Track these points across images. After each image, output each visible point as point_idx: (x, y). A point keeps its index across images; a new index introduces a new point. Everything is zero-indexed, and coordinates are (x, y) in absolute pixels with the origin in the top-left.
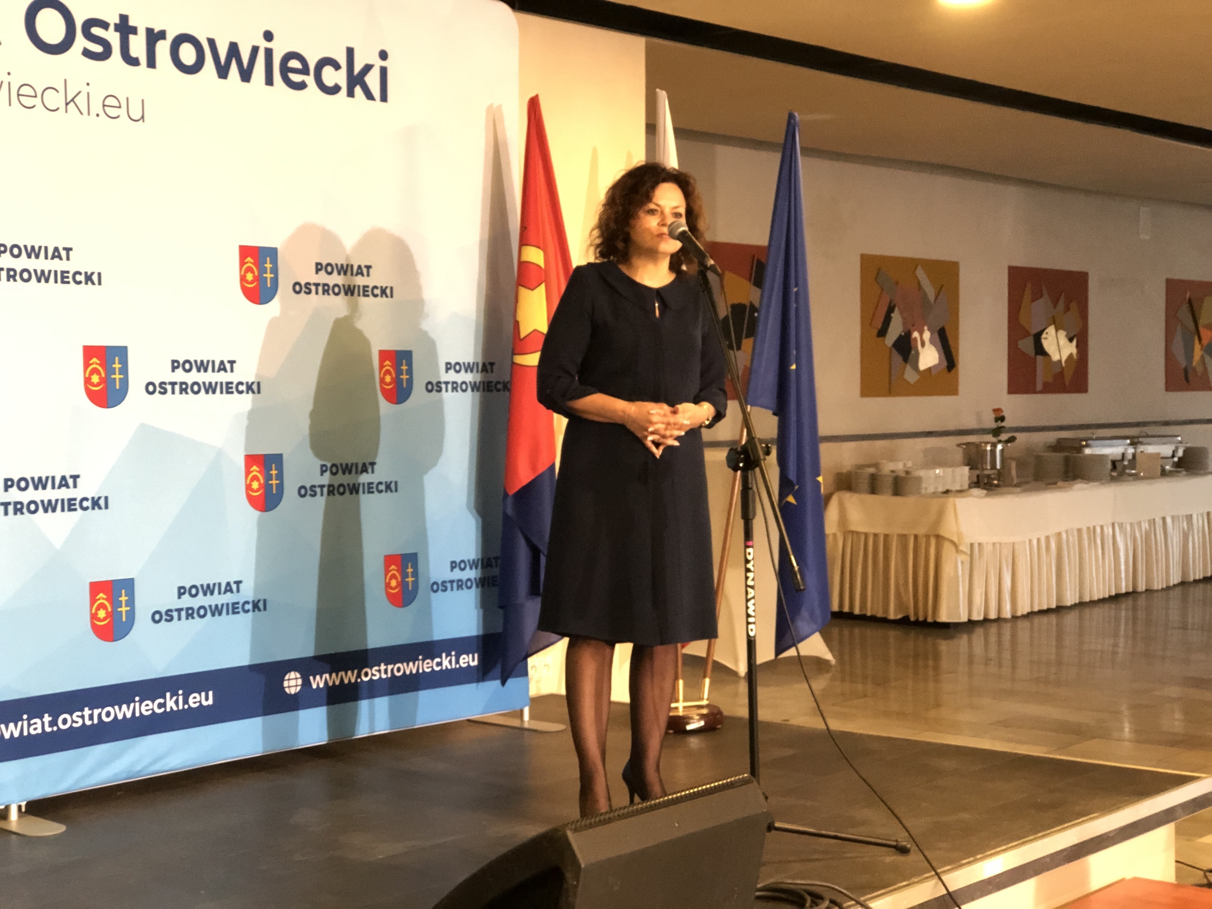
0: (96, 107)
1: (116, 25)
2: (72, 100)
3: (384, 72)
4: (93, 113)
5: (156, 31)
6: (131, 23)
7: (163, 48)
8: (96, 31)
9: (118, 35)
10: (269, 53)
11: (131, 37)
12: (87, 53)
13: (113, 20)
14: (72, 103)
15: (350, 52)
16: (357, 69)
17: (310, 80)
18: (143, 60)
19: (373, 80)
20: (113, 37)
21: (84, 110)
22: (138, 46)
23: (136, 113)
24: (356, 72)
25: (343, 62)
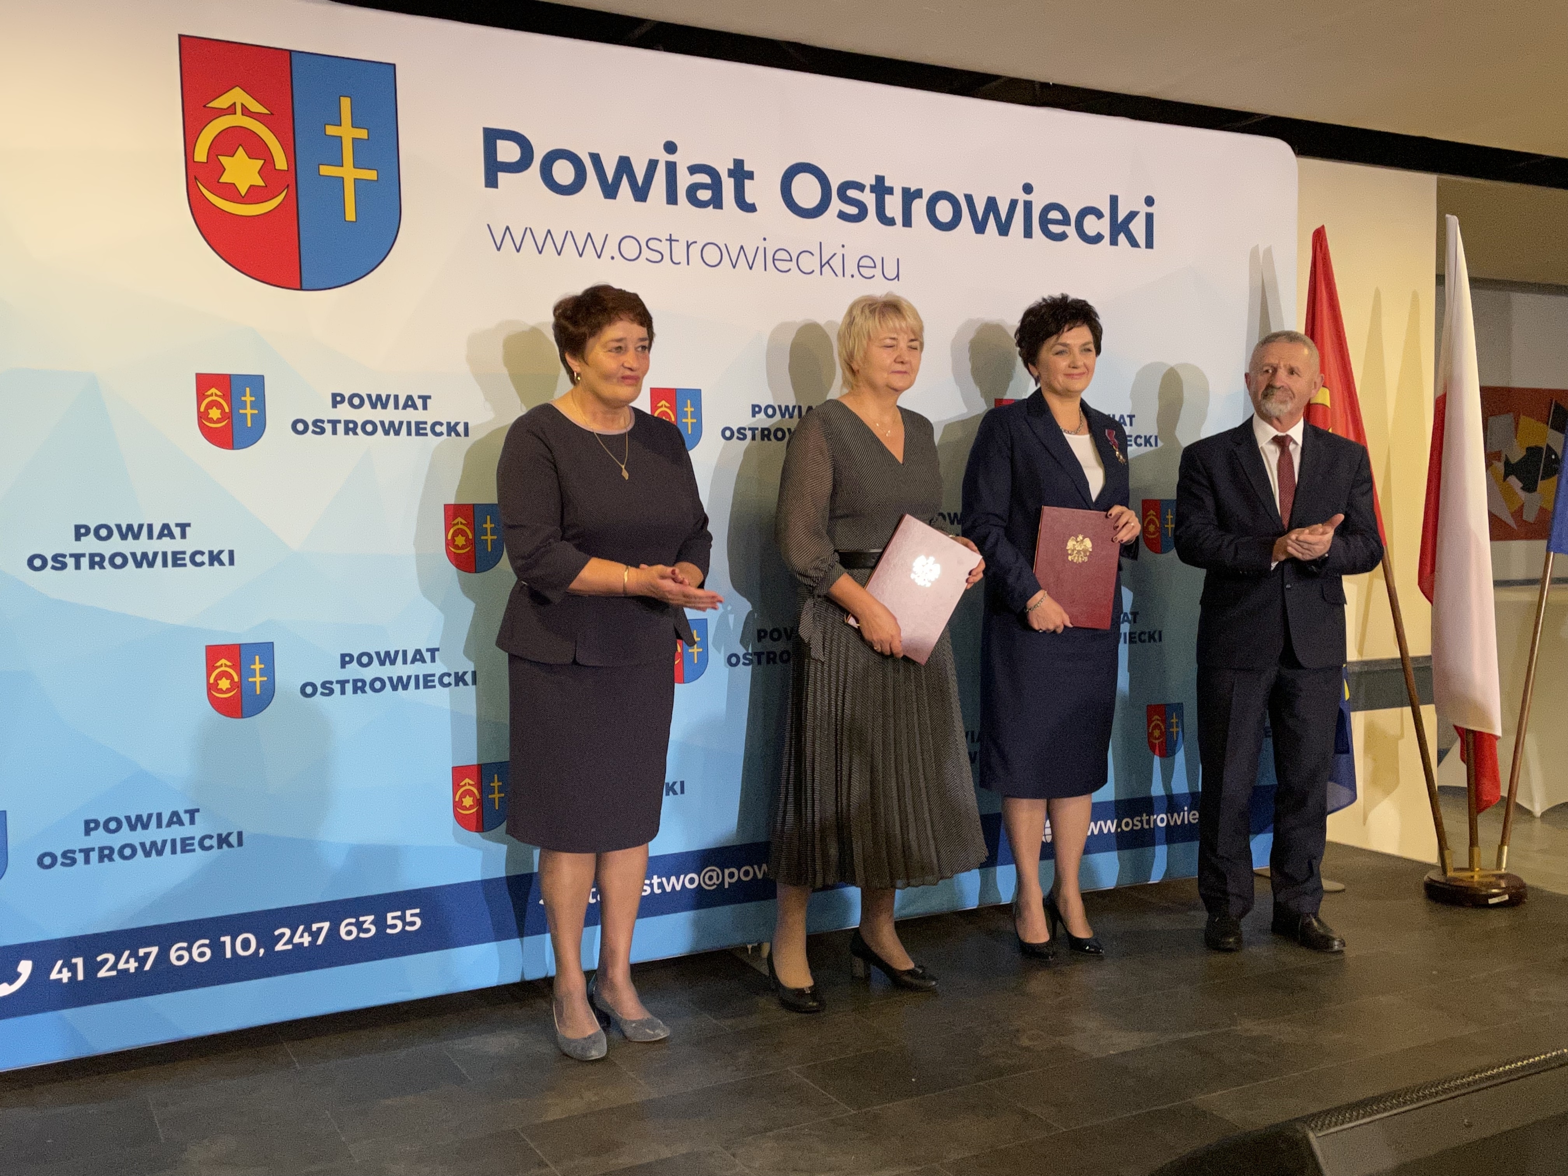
0: (851, 268)
1: (871, 186)
2: (828, 262)
3: (1149, 217)
5: (912, 191)
6: (887, 184)
7: (919, 207)
8: (852, 193)
9: (874, 195)
10: (1028, 205)
11: (887, 197)
12: (842, 216)
13: (869, 181)
14: (827, 265)
15: (1114, 200)
16: (1121, 217)
17: (1071, 230)
18: (899, 220)
19: (1138, 227)
20: (869, 199)
21: (839, 271)
22: (894, 206)
23: (891, 273)
24: (1120, 220)
25: (1106, 211)
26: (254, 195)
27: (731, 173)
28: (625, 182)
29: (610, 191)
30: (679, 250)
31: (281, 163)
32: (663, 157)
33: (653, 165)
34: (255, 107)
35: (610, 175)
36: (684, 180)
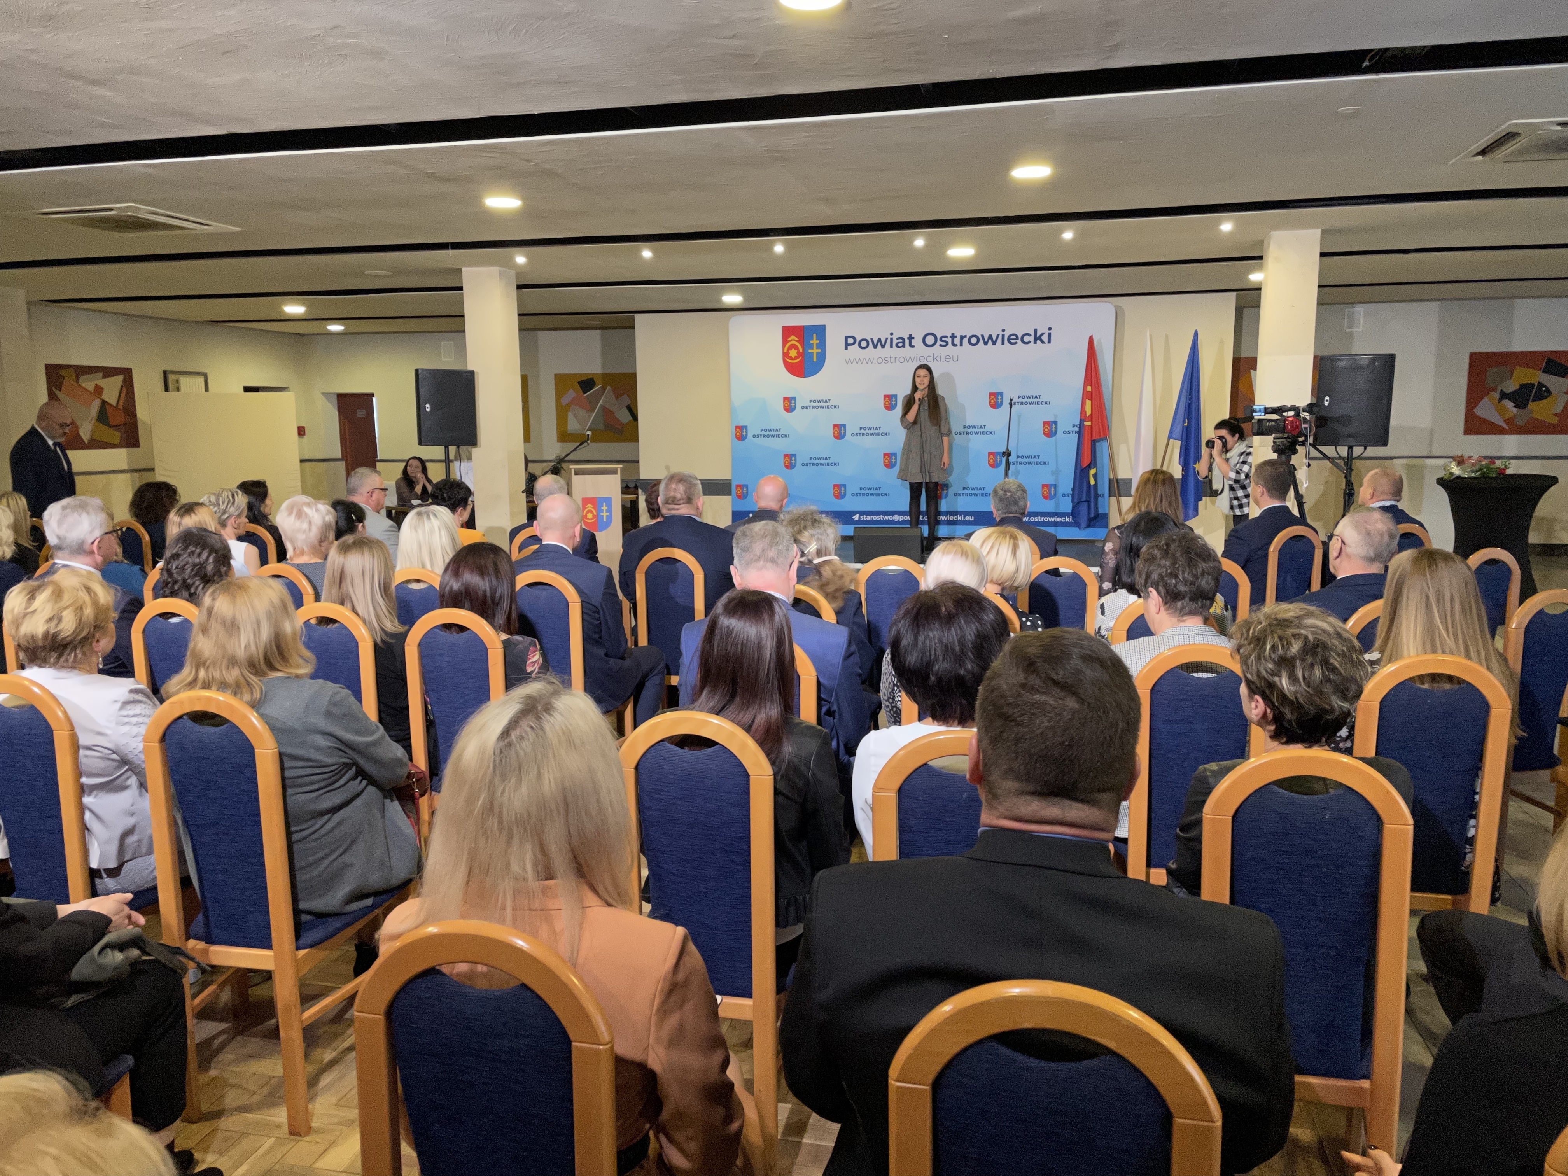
0: (943, 359)
3: (1050, 335)
7: (965, 340)
8: (944, 339)
10: (1003, 336)
11: (955, 339)
12: (941, 345)
13: (949, 335)
15: (1036, 331)
16: (1038, 335)
17: (1019, 341)
18: (960, 345)
19: (1045, 338)
20: (949, 340)
21: (939, 360)
22: (957, 341)
23: (955, 359)
25: (1033, 334)
26: (796, 358)
27: (908, 338)
28: (879, 345)
29: (875, 347)
30: (893, 359)
31: (801, 350)
32: (890, 337)
33: (887, 339)
34: (796, 339)
35: (875, 342)
36: (895, 341)
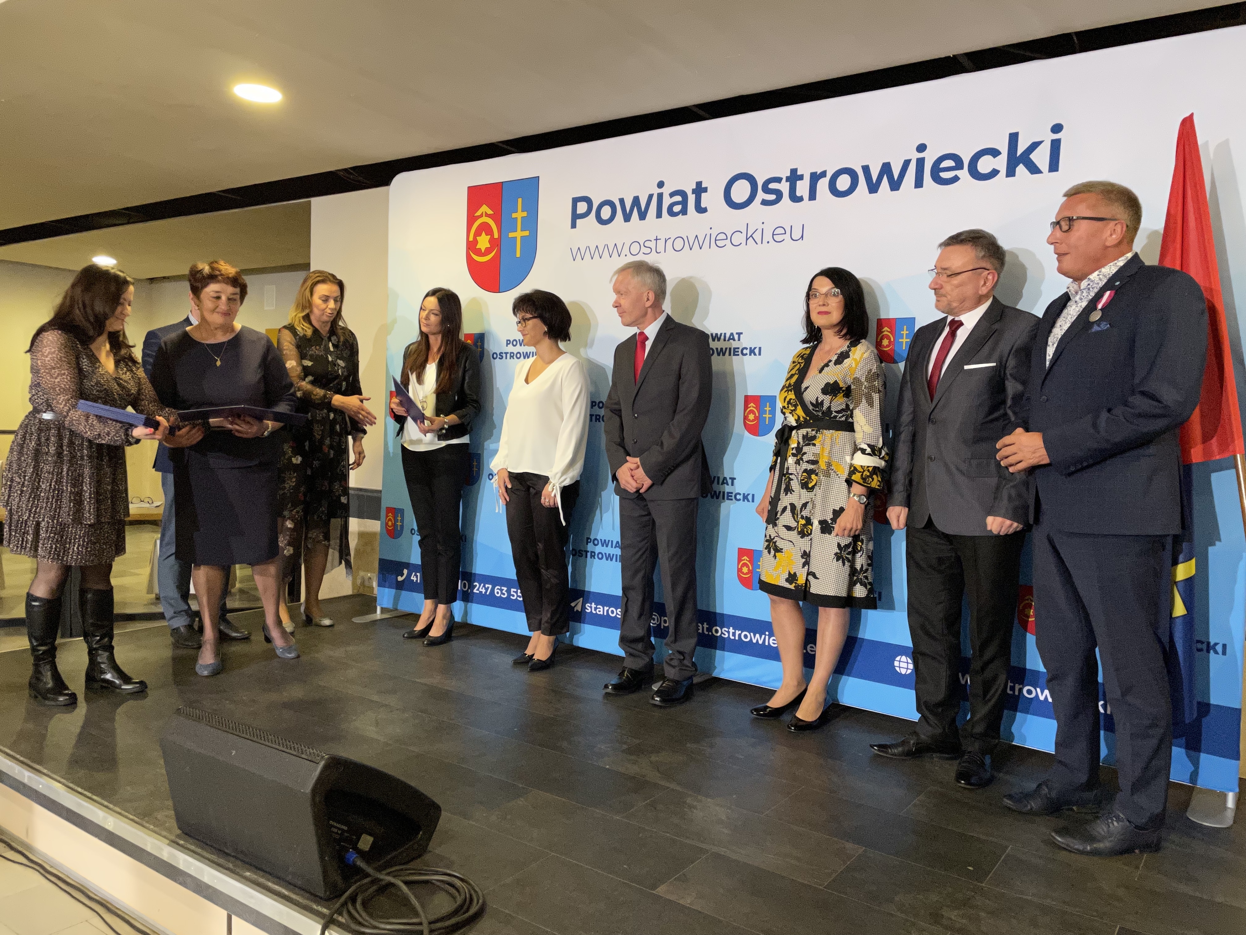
0: (768, 236)
3: (1056, 144)
4: (765, 241)
5: (818, 173)
6: (799, 173)
7: (823, 185)
8: (772, 186)
9: (788, 183)
10: (921, 163)
12: (765, 203)
13: (786, 174)
14: (751, 238)
15: (1014, 138)
16: (1020, 150)
17: (964, 174)
18: (806, 196)
19: (1040, 156)
20: (784, 187)
21: (759, 241)
22: (803, 188)
23: (797, 235)
24: (1019, 153)
25: (1004, 148)
26: (488, 251)
27: (694, 192)
28: (635, 211)
29: (627, 218)
30: (661, 244)
31: (496, 236)
32: (656, 191)
33: (651, 197)
34: (490, 212)
35: (628, 208)
36: (667, 201)
